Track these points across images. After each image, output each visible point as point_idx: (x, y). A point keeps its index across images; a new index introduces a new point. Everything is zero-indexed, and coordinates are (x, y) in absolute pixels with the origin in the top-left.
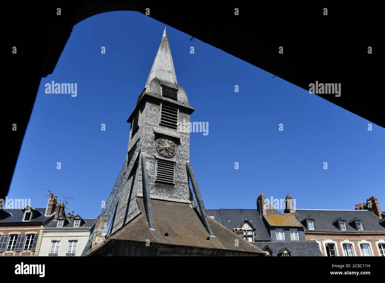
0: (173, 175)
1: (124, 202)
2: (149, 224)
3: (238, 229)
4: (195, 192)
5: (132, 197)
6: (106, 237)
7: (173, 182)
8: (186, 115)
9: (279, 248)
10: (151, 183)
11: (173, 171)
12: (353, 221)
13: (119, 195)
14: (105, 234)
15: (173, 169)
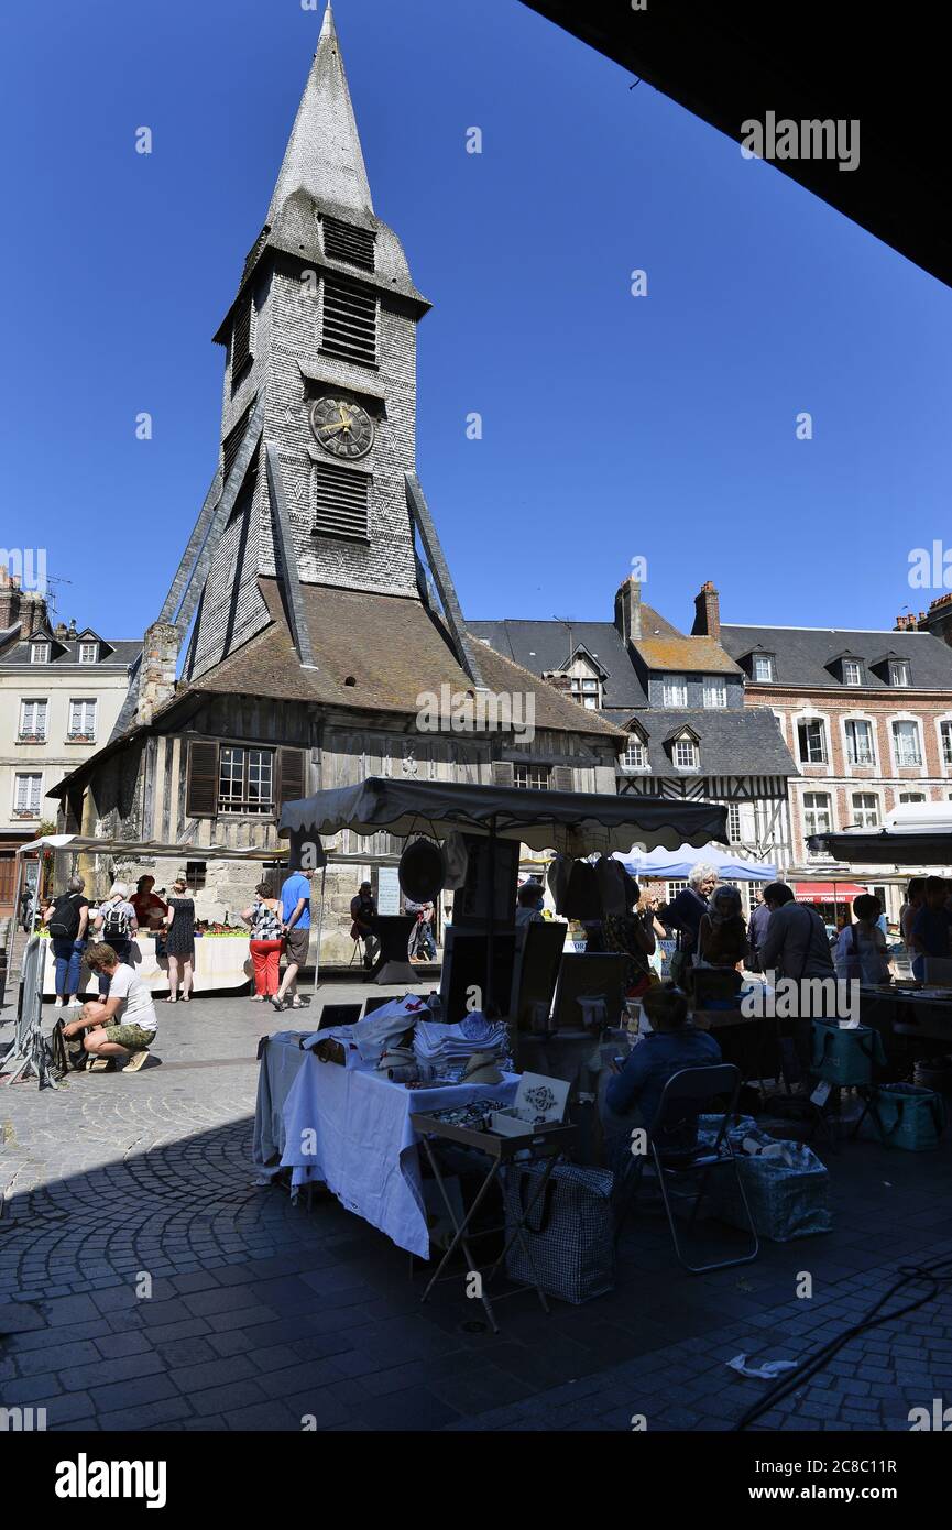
0: (365, 513)
1: (220, 591)
2: (299, 652)
3: (557, 674)
4: (432, 566)
5: (244, 578)
6: (175, 683)
7: (365, 533)
8: (403, 321)
9: (667, 727)
10: (299, 536)
11: (365, 501)
12: (882, 660)
13: (204, 569)
14: (172, 678)
15: (365, 494)
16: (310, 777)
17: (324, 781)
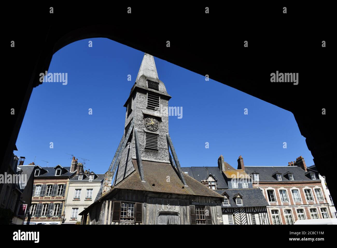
0: (157, 143)
1: (123, 162)
2: (141, 178)
3: (205, 181)
4: (173, 155)
5: (129, 159)
6: (111, 186)
7: (157, 148)
8: (165, 101)
9: (234, 194)
10: (142, 149)
11: (157, 140)
12: (286, 174)
13: (119, 158)
14: (110, 185)
15: (157, 139)
16: (143, 210)
17: (147, 211)
